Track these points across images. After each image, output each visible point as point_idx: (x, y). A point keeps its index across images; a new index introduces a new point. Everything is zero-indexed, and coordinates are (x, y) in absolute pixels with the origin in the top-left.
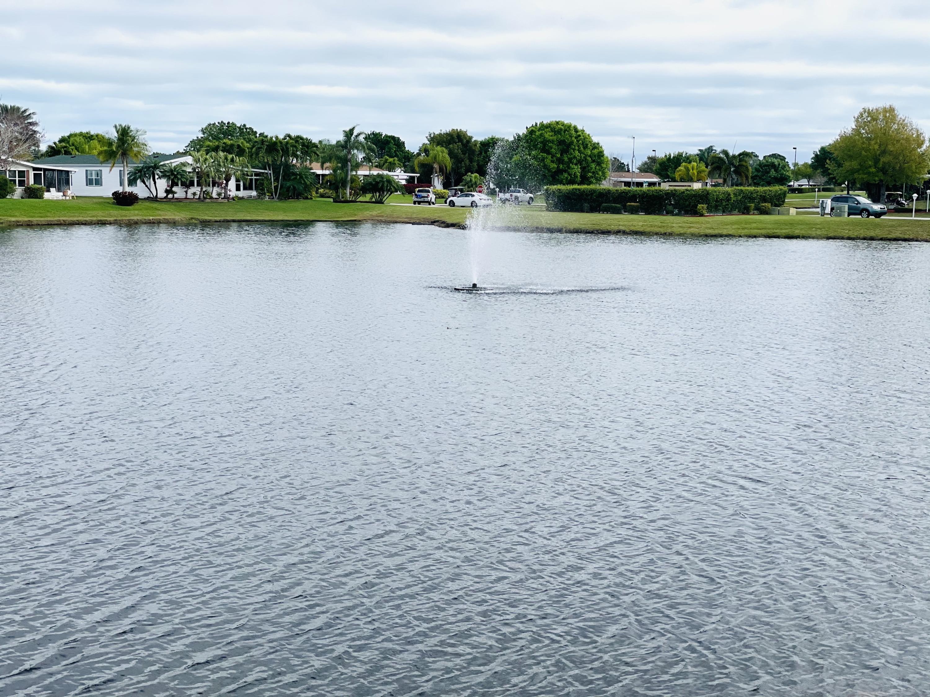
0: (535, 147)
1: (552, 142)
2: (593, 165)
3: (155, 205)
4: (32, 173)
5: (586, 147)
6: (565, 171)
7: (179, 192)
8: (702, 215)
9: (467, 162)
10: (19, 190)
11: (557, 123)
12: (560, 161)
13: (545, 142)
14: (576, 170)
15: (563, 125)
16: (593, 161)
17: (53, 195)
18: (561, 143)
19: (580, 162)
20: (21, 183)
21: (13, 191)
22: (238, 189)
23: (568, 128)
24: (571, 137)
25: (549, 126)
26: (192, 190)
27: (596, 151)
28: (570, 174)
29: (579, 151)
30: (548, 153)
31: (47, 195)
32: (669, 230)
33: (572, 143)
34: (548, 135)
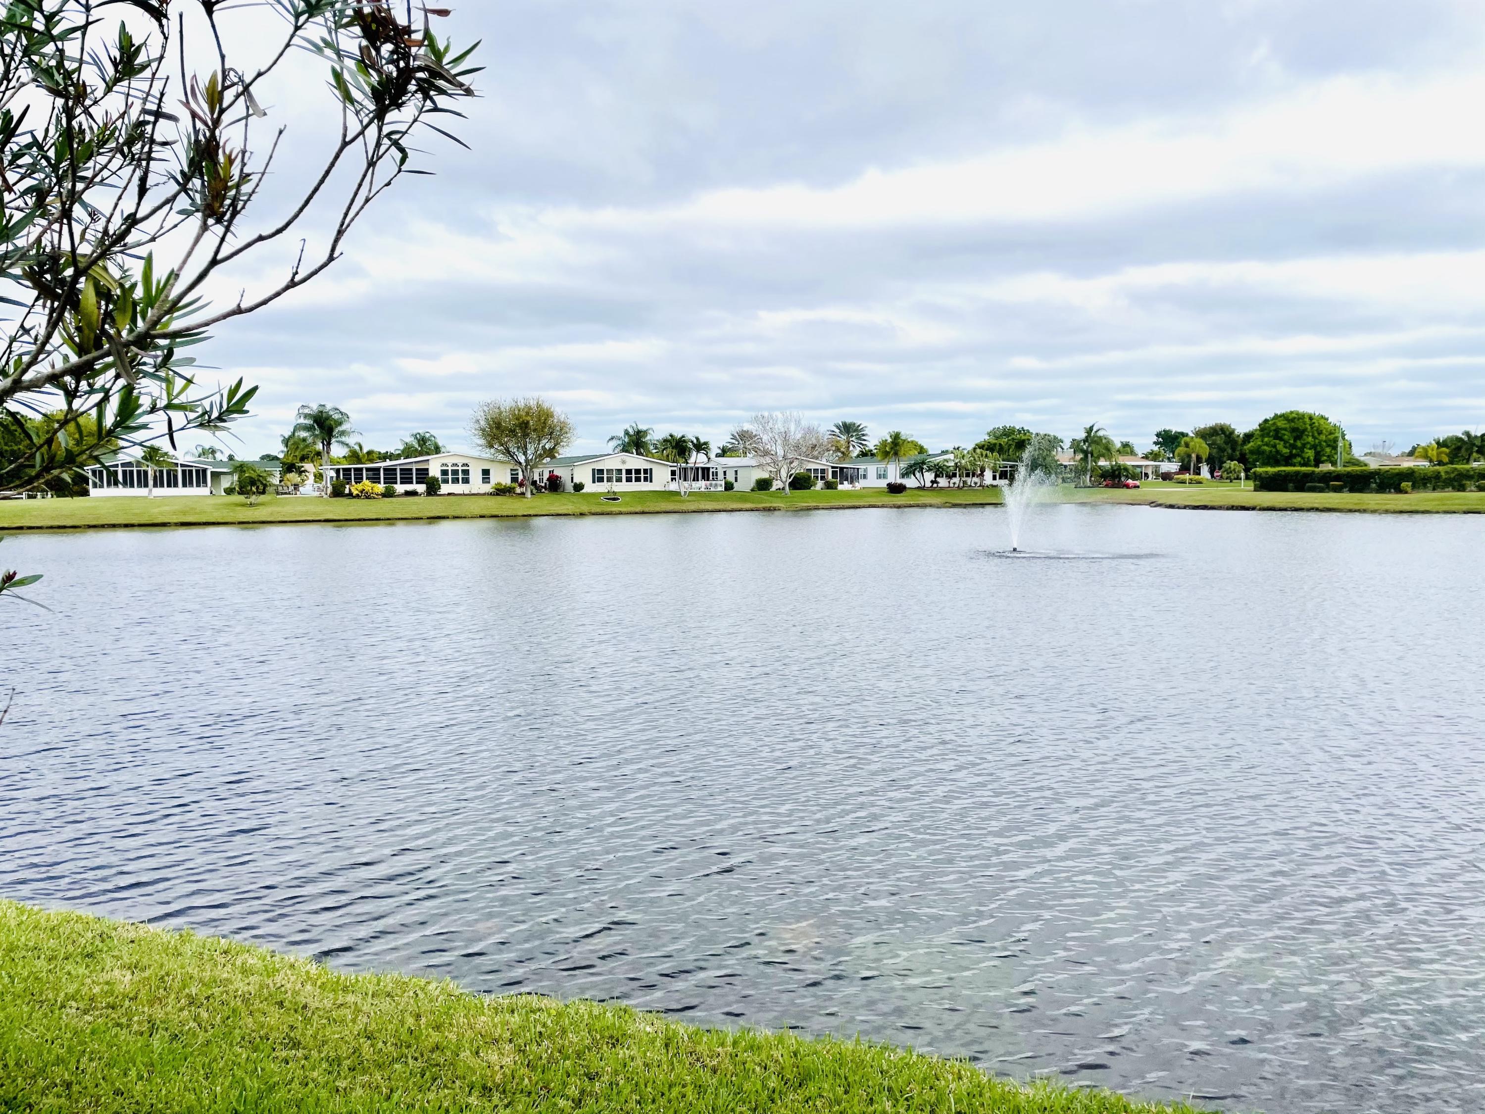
0: (1268, 435)
1: (1285, 429)
2: (1328, 450)
3: (921, 493)
4: (830, 470)
5: (1320, 433)
6: (1299, 455)
7: (943, 482)
8: (1406, 493)
9: (1230, 451)
10: (820, 484)
11: (1292, 412)
12: (1293, 446)
13: (1277, 430)
14: (1310, 454)
15: (1298, 414)
16: (1328, 446)
17: (845, 486)
18: (1294, 430)
19: (1314, 447)
20: (823, 478)
21: (815, 484)
22: (994, 478)
23: (1300, 417)
24: (1305, 423)
25: (1283, 416)
26: (955, 480)
27: (1331, 437)
28: (1303, 458)
29: (1313, 436)
30: (1281, 439)
31: (840, 487)
32: (1364, 507)
33: (1305, 430)
34: (1281, 424)
